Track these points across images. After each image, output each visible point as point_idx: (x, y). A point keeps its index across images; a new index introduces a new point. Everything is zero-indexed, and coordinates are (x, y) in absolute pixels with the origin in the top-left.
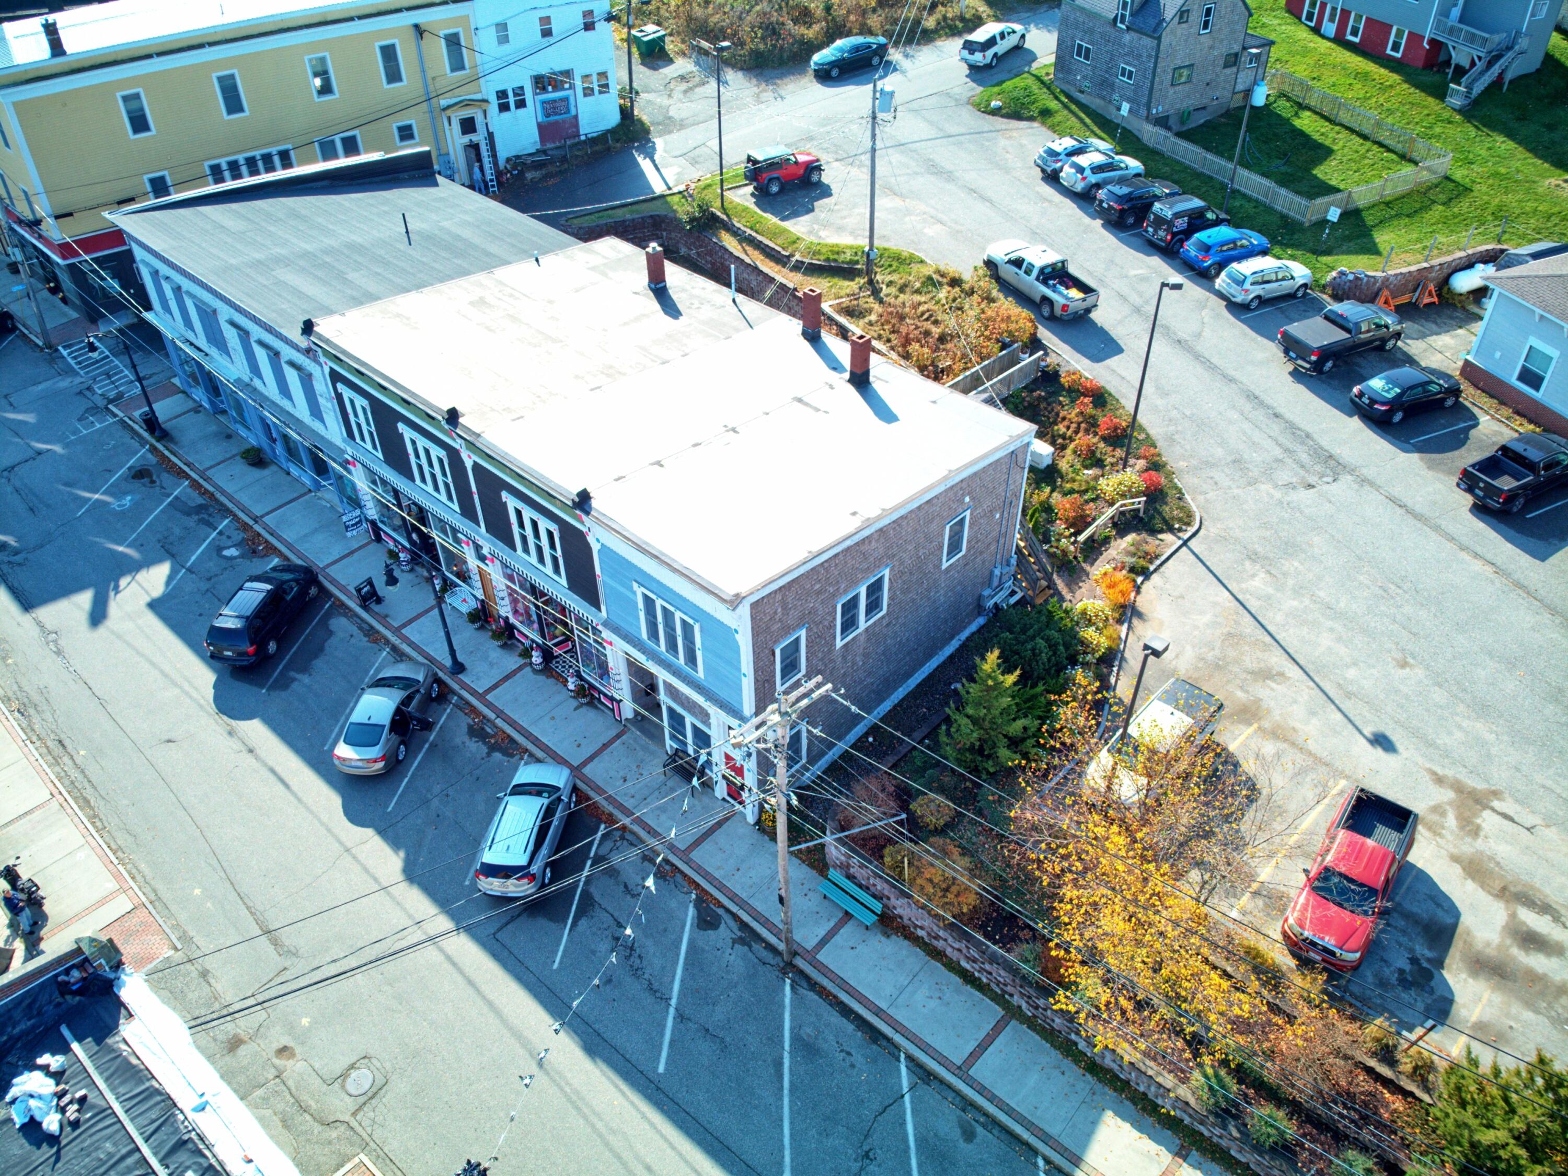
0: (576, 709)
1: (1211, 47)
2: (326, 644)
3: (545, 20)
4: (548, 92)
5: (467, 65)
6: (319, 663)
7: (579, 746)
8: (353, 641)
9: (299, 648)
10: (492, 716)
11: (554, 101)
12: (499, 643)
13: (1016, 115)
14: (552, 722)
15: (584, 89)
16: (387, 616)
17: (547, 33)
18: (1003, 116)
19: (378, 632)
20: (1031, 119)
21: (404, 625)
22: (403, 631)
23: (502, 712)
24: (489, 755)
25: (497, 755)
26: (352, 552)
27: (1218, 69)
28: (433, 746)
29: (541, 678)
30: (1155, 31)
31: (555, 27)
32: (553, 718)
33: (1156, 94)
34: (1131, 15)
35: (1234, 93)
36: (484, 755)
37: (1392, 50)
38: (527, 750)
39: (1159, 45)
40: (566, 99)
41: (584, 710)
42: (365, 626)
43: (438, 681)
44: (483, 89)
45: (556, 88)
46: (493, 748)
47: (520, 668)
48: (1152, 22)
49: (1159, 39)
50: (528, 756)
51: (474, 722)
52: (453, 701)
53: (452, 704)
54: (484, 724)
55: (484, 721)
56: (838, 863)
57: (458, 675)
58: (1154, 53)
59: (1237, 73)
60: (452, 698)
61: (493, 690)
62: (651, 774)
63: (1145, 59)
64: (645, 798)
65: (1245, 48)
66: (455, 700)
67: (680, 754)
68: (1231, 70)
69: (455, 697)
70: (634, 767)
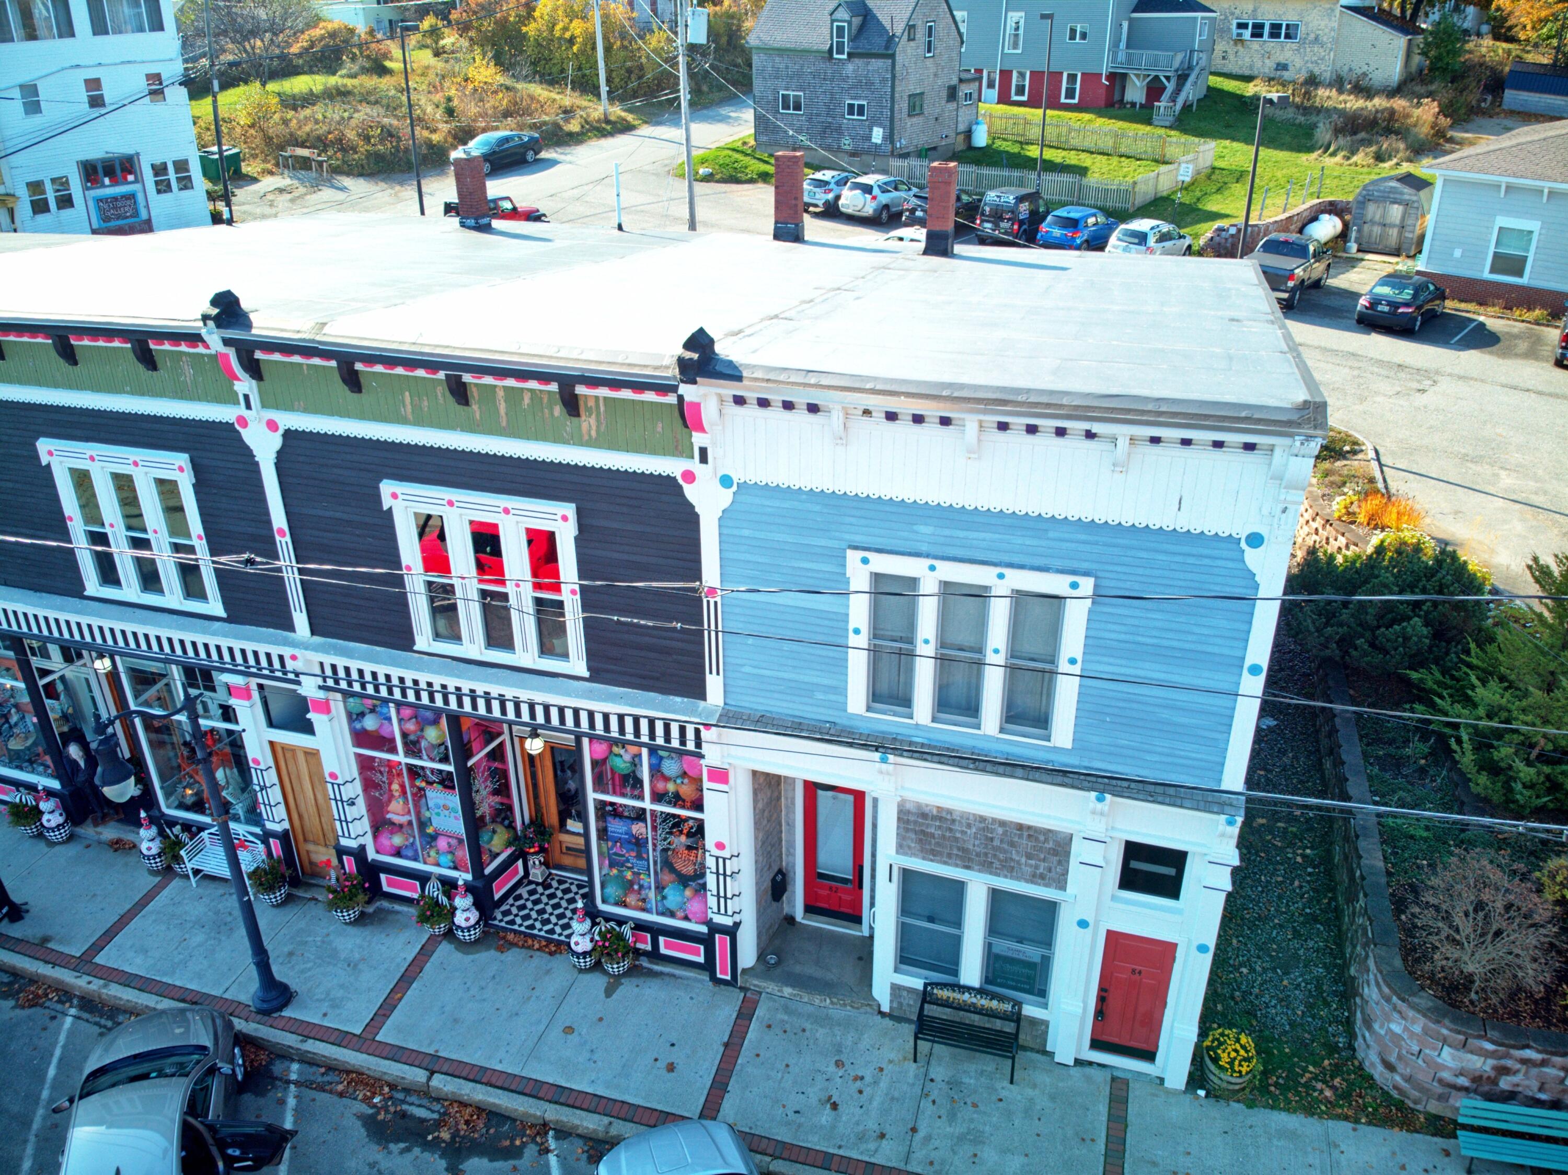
0: (609, 992)
1: (936, 75)
3: (93, 84)
4: (103, 186)
7: (671, 1068)
10: (418, 1075)
11: (115, 199)
12: (352, 914)
13: (733, 180)
14: (574, 1038)
15: (157, 183)
16: (48, 939)
17: (96, 102)
18: (718, 181)
19: (34, 980)
20: (751, 181)
21: (98, 947)
22: (100, 959)
23: (436, 1057)
24: (454, 1171)
25: (478, 1168)
27: (943, 102)
29: (487, 957)
30: (887, 47)
31: (108, 91)
32: (569, 1030)
33: (897, 124)
34: (851, 40)
35: (958, 134)
37: (1066, 98)
38: (544, 1127)
39: (893, 65)
40: (131, 197)
41: (628, 988)
43: (242, 1040)
45: (115, 182)
46: (455, 1154)
47: (425, 953)
48: (881, 41)
49: (892, 56)
50: (557, 1138)
51: (375, 1106)
52: (293, 1077)
53: (296, 1083)
54: (403, 1102)
55: (400, 1096)
56: (1463, 1081)
57: (286, 1013)
58: (889, 76)
59: (957, 110)
60: (288, 1069)
61: (387, 1016)
62: (881, 1069)
63: (877, 86)
64: (914, 1130)
65: (961, 81)
66: (300, 1073)
67: (938, 992)
68: (952, 106)
69: (295, 1066)
70: (832, 1068)
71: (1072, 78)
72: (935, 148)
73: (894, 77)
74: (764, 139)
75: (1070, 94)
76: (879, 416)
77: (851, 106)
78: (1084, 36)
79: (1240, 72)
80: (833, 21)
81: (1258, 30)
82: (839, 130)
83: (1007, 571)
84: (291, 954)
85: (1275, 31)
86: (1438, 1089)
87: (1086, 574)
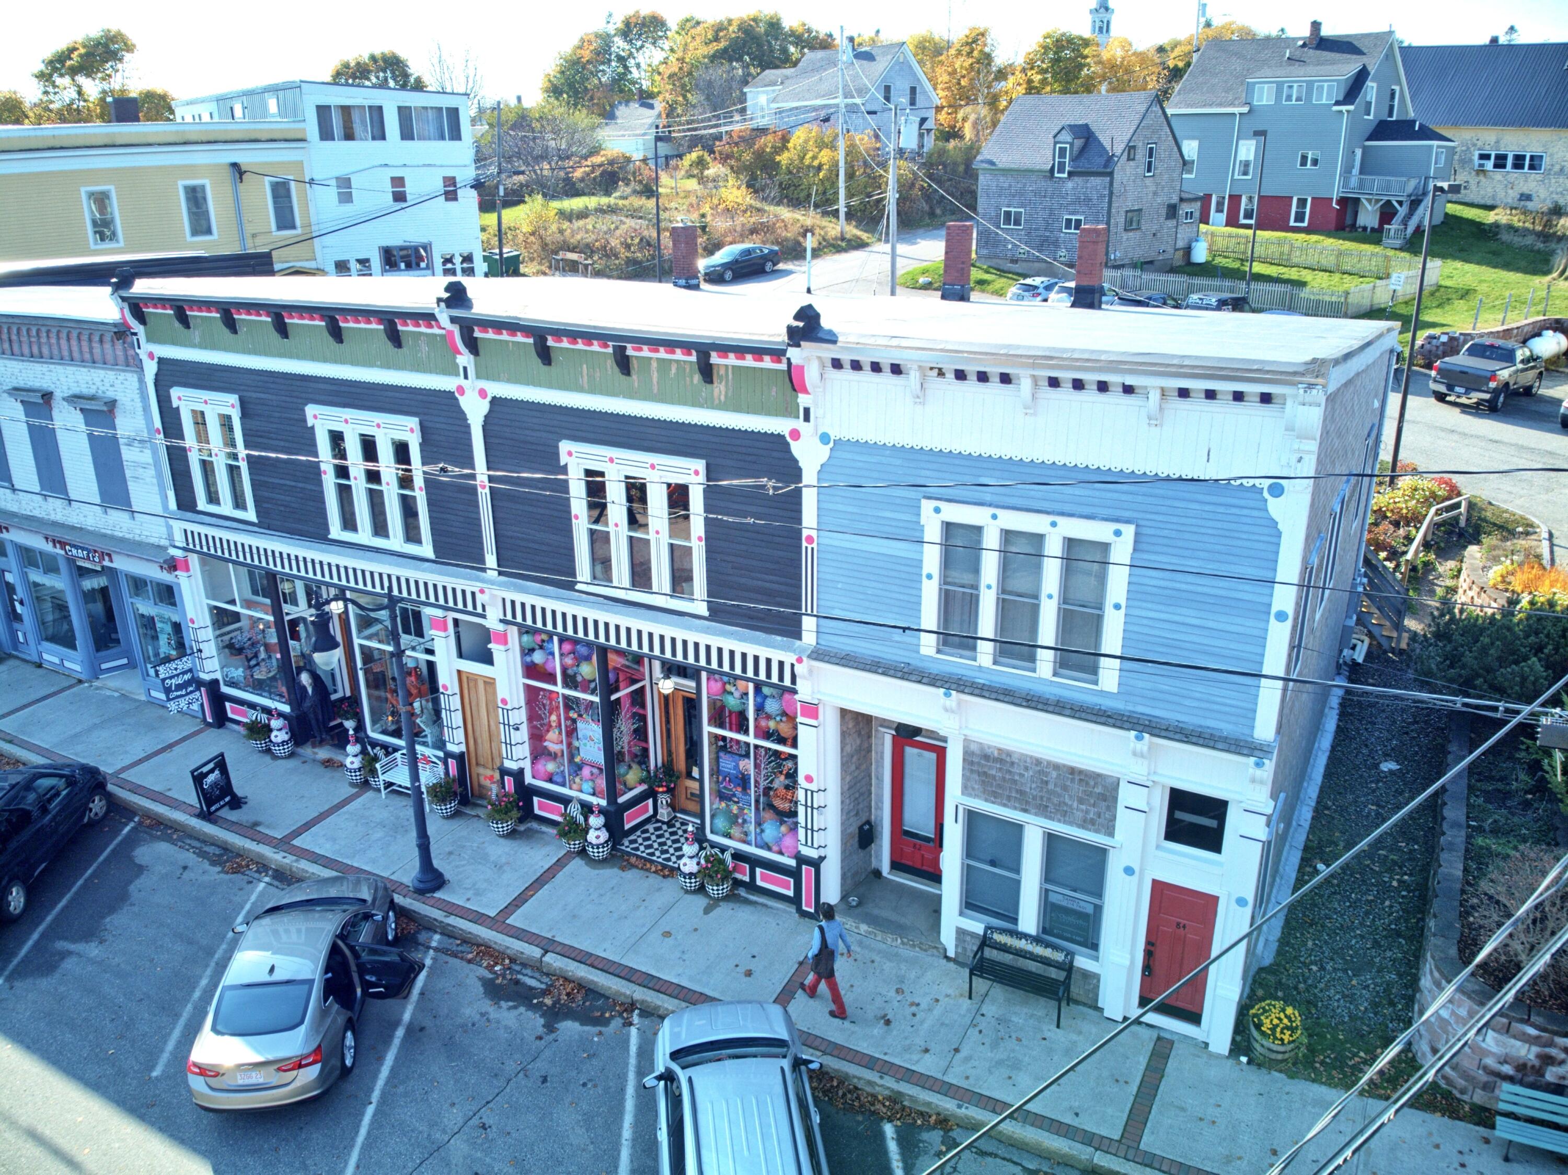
0: (707, 911)
1: (1155, 193)
2: (132, 888)
3: (398, 182)
4: (399, 268)
5: (298, 222)
6: (117, 921)
7: (749, 973)
8: (187, 875)
9: (71, 902)
10: (533, 952)
12: (506, 827)
14: (670, 941)
15: (443, 269)
16: (256, 824)
17: (400, 197)
19: (241, 853)
21: (297, 833)
22: (297, 841)
23: (552, 941)
24: (550, 1028)
25: (569, 1028)
26: (171, 746)
27: (1162, 219)
28: (415, 1032)
29: (611, 874)
30: (1106, 166)
31: (410, 189)
32: (667, 934)
33: (1113, 238)
34: (1072, 160)
35: (1176, 250)
36: (541, 1030)
37: (1296, 221)
38: (631, 1006)
39: (1112, 183)
41: (724, 910)
42: (211, 849)
43: (397, 910)
44: (319, 255)
45: (409, 265)
46: (553, 1016)
47: (560, 864)
48: (1102, 161)
49: (1111, 174)
50: (640, 1016)
51: (495, 973)
52: (434, 944)
53: (436, 950)
54: (519, 972)
55: (518, 968)
56: (1507, 1069)
57: (437, 895)
58: (1107, 192)
59: (1177, 227)
60: (431, 938)
61: (518, 907)
62: (937, 1000)
63: (1095, 202)
64: (957, 1050)
65: (1182, 200)
66: (439, 942)
67: (997, 937)
68: (1172, 223)
69: (437, 937)
70: (892, 993)
71: (1302, 203)
72: (1151, 262)
73: (1111, 194)
74: (985, 252)
75: (1300, 217)
76: (950, 376)
77: (1069, 222)
78: (1315, 162)
79: (1482, 202)
80: (1056, 143)
81: (1500, 162)
82: (1056, 244)
83: (1060, 520)
84: (450, 853)
85: (1519, 162)
86: (1482, 1077)
87: (1128, 521)
